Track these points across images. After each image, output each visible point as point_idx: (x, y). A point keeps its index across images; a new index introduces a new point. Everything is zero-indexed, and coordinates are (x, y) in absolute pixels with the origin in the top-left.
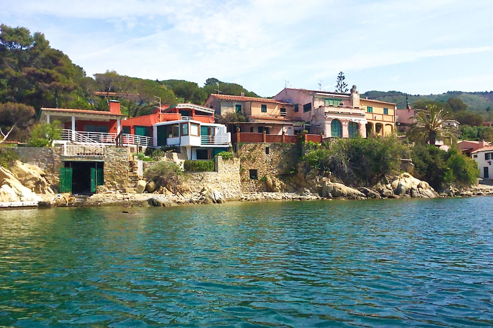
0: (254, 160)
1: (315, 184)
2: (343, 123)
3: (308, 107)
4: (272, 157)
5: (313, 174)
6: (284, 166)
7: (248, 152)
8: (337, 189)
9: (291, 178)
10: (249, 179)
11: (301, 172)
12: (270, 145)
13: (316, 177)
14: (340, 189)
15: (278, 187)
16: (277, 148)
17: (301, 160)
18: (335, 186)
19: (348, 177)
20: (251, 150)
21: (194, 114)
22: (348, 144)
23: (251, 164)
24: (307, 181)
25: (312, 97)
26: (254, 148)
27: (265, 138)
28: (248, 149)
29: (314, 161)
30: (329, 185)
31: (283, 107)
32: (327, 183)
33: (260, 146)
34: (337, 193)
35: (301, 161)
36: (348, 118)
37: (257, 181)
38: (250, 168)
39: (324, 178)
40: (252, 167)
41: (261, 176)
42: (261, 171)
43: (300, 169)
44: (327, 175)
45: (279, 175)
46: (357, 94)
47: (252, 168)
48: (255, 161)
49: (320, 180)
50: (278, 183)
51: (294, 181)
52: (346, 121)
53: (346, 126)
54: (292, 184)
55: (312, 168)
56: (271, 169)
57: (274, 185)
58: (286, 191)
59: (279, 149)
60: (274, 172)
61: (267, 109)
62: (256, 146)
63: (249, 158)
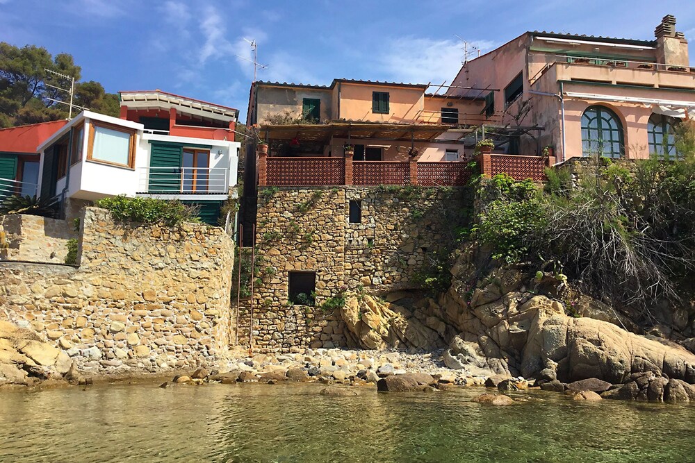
0: (307, 242)
1: (499, 322)
2: (630, 118)
3: (515, 89)
4: (370, 233)
5: (497, 285)
6: (411, 262)
7: (290, 215)
8: (583, 345)
9: (431, 301)
10: (285, 302)
11: (459, 278)
12: (364, 193)
13: (511, 294)
14: (598, 343)
15: (378, 331)
16: (389, 202)
17: (467, 239)
18: (573, 328)
19: (641, 295)
20: (300, 211)
21: (173, 122)
22: (643, 181)
23: (297, 253)
24: (477, 312)
25: (524, 51)
26: (311, 204)
27: (349, 172)
28: (292, 207)
29: (502, 237)
30: (548, 328)
31: (450, 104)
32: (543, 317)
33: (330, 197)
34: (583, 359)
35: (465, 241)
36: (647, 100)
37: (310, 309)
38: (290, 268)
39: (537, 298)
40: (298, 264)
41: (326, 293)
42: (328, 277)
43: (458, 268)
44: (549, 289)
45: (391, 292)
46: (677, 41)
47: (299, 267)
48: (310, 242)
49: (520, 305)
50: (380, 319)
51: (437, 311)
52: (639, 111)
53: (642, 126)
54: (431, 321)
55: (497, 265)
56: (365, 273)
57: (363, 325)
58: (407, 346)
59: (394, 207)
60: (375, 281)
61: (391, 105)
62: (317, 196)
63: (291, 235)
